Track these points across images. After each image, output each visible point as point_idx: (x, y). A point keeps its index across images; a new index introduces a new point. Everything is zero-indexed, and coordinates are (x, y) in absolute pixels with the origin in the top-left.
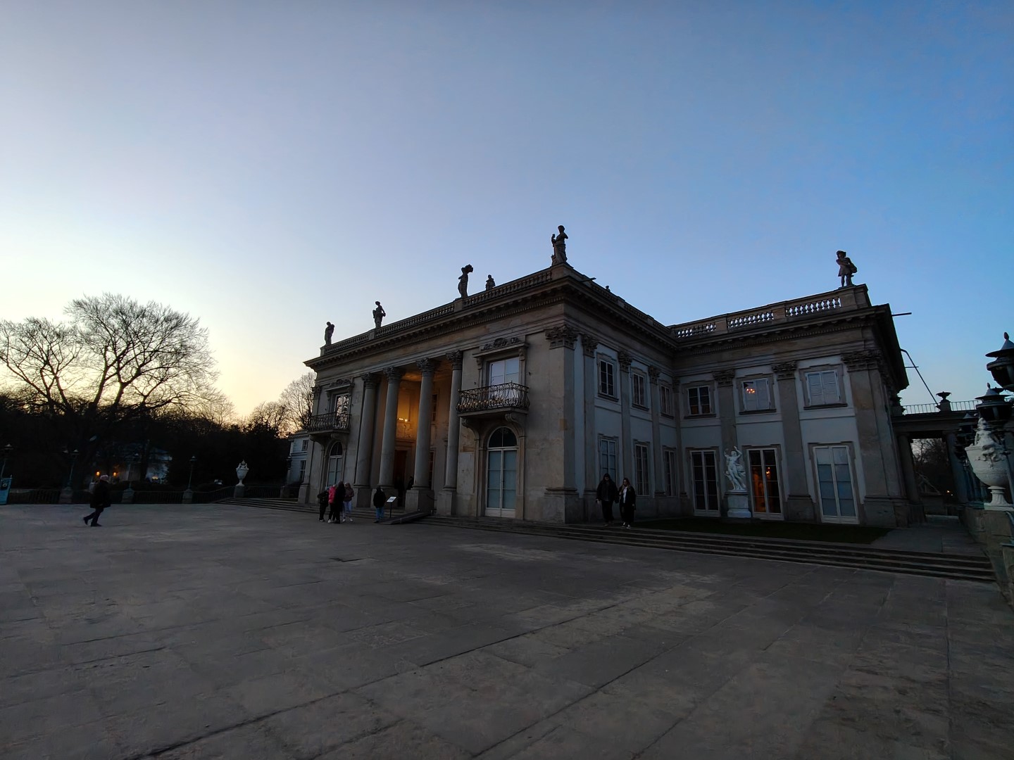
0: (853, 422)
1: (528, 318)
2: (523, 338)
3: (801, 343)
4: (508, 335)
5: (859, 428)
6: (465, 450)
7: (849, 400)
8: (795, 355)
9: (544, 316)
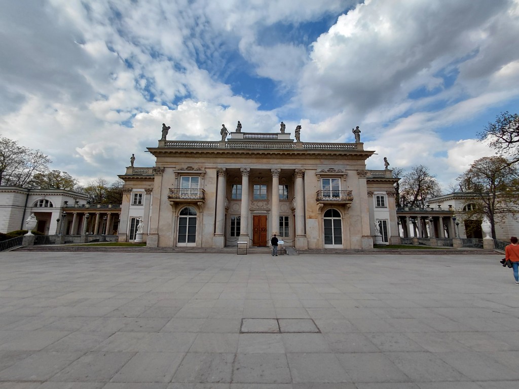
0: (388, 213)
1: (346, 162)
2: (344, 171)
3: (375, 185)
4: (336, 168)
5: (390, 215)
6: (310, 218)
7: (388, 207)
8: (373, 189)
9: (355, 164)
